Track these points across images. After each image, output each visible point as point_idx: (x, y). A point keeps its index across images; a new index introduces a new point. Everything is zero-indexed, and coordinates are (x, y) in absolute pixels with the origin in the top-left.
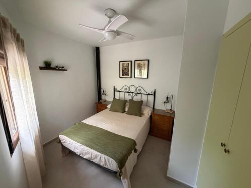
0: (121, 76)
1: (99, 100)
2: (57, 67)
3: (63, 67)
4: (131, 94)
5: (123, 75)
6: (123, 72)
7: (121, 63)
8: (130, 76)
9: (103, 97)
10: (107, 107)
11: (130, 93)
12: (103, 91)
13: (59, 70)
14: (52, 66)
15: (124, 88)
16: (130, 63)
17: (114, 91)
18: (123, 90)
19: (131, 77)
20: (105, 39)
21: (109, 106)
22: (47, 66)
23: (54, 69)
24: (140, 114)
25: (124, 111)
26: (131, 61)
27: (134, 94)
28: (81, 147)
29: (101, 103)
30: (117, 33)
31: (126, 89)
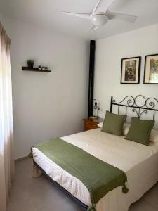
0: (123, 81)
1: (89, 117)
2: (40, 67)
3: (46, 68)
4: (138, 109)
5: (126, 80)
6: (126, 75)
7: (124, 61)
8: (136, 81)
9: (95, 112)
10: (98, 125)
11: (135, 107)
12: (96, 104)
13: (42, 71)
14: (35, 66)
15: (127, 99)
16: (138, 60)
17: (112, 104)
18: (125, 103)
19: (138, 83)
20: (94, 26)
21: (100, 125)
22: (30, 67)
23: (36, 70)
24: (147, 141)
25: (122, 134)
26: (140, 58)
27: (142, 110)
28: (52, 165)
29: (91, 120)
30: (108, 16)
31: (130, 101)
